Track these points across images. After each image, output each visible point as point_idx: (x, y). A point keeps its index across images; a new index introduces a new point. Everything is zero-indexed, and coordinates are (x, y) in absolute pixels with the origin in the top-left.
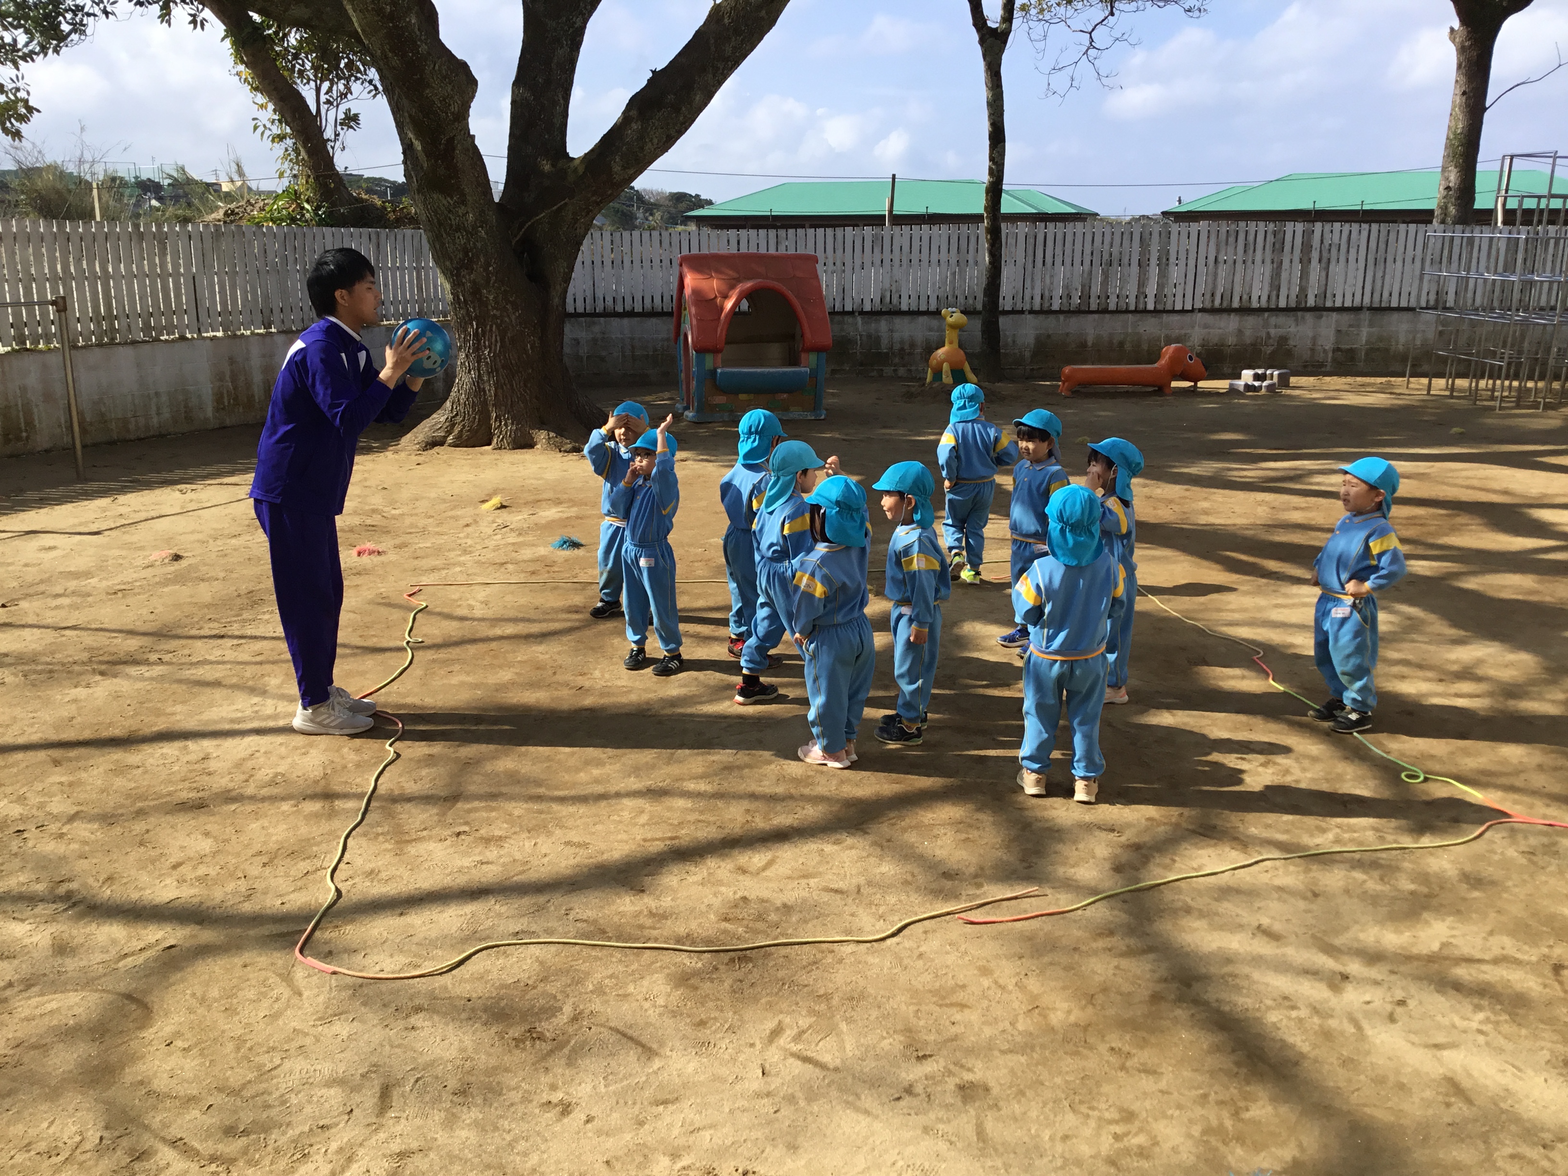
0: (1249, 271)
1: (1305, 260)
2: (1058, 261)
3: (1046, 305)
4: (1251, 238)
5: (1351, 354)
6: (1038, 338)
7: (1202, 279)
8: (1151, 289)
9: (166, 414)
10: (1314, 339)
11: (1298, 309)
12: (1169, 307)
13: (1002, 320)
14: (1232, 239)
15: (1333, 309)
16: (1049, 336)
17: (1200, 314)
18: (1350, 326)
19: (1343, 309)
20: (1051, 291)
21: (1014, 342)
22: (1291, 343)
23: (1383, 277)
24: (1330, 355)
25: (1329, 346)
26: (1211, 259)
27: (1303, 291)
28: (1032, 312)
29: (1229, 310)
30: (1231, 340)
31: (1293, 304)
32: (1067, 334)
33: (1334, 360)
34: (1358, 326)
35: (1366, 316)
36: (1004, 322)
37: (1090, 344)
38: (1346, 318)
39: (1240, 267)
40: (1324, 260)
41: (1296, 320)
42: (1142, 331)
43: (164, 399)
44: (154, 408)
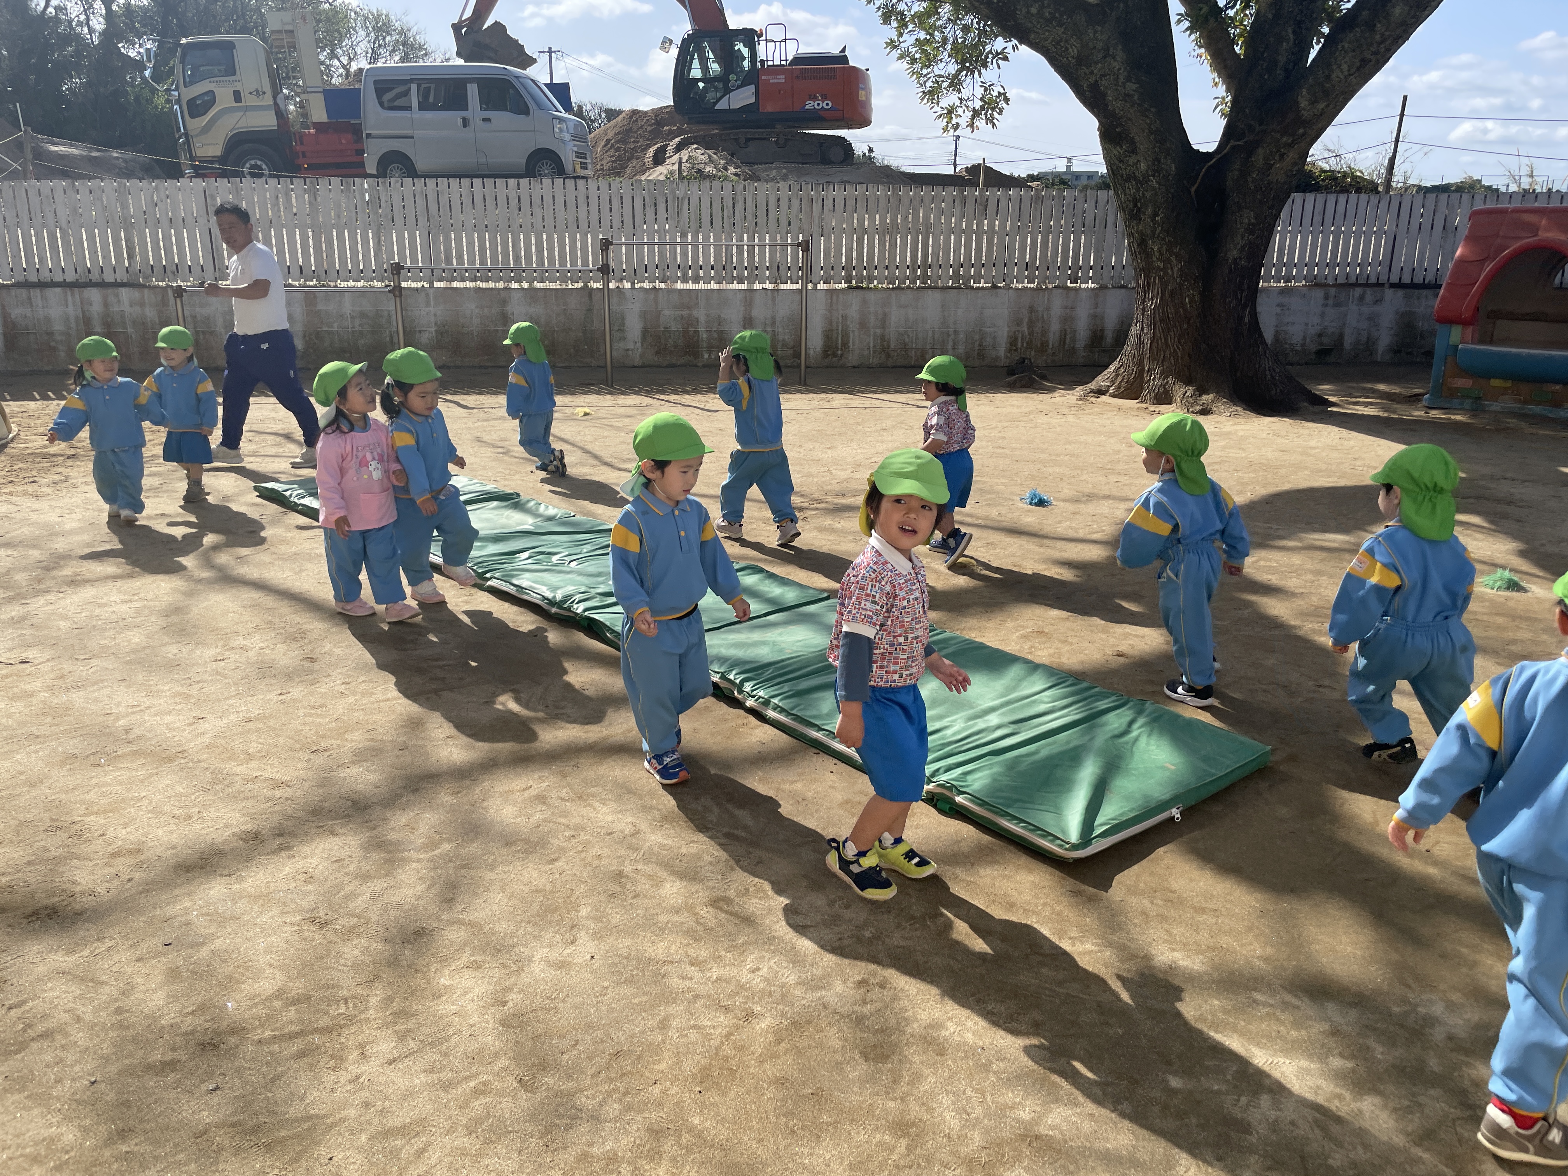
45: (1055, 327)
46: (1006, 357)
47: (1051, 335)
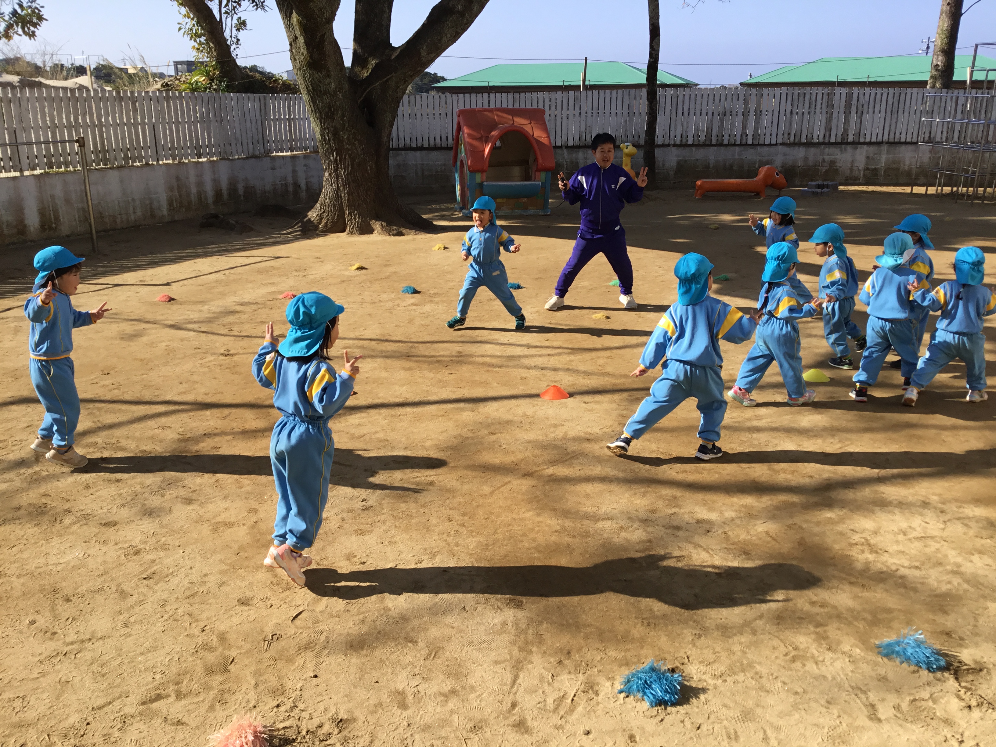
0: (812, 119)
1: (848, 112)
2: (692, 112)
3: (684, 141)
4: (814, 98)
5: (875, 171)
6: (678, 163)
7: (783, 123)
8: (750, 130)
9: (139, 213)
10: (853, 162)
11: (843, 143)
12: (761, 142)
13: (656, 151)
14: (801, 98)
15: (864, 143)
16: (686, 161)
17: (781, 147)
18: (875, 154)
19: (870, 143)
20: (686, 132)
21: (663, 165)
22: (838, 165)
23: (896, 122)
24: (862, 173)
25: (862, 166)
26: (788, 111)
27: (846, 131)
28: (675, 145)
29: (799, 144)
30: (800, 164)
31: (839, 140)
32: (697, 160)
33: (864, 175)
34: (880, 154)
35: (885, 148)
36: (658, 152)
37: (711, 166)
38: (872, 149)
39: (806, 116)
40: (859, 112)
41: (841, 151)
42: (744, 158)
43: (138, 203)
44: (131, 209)
45: (194, 190)
46: (169, 215)
47: (192, 196)
